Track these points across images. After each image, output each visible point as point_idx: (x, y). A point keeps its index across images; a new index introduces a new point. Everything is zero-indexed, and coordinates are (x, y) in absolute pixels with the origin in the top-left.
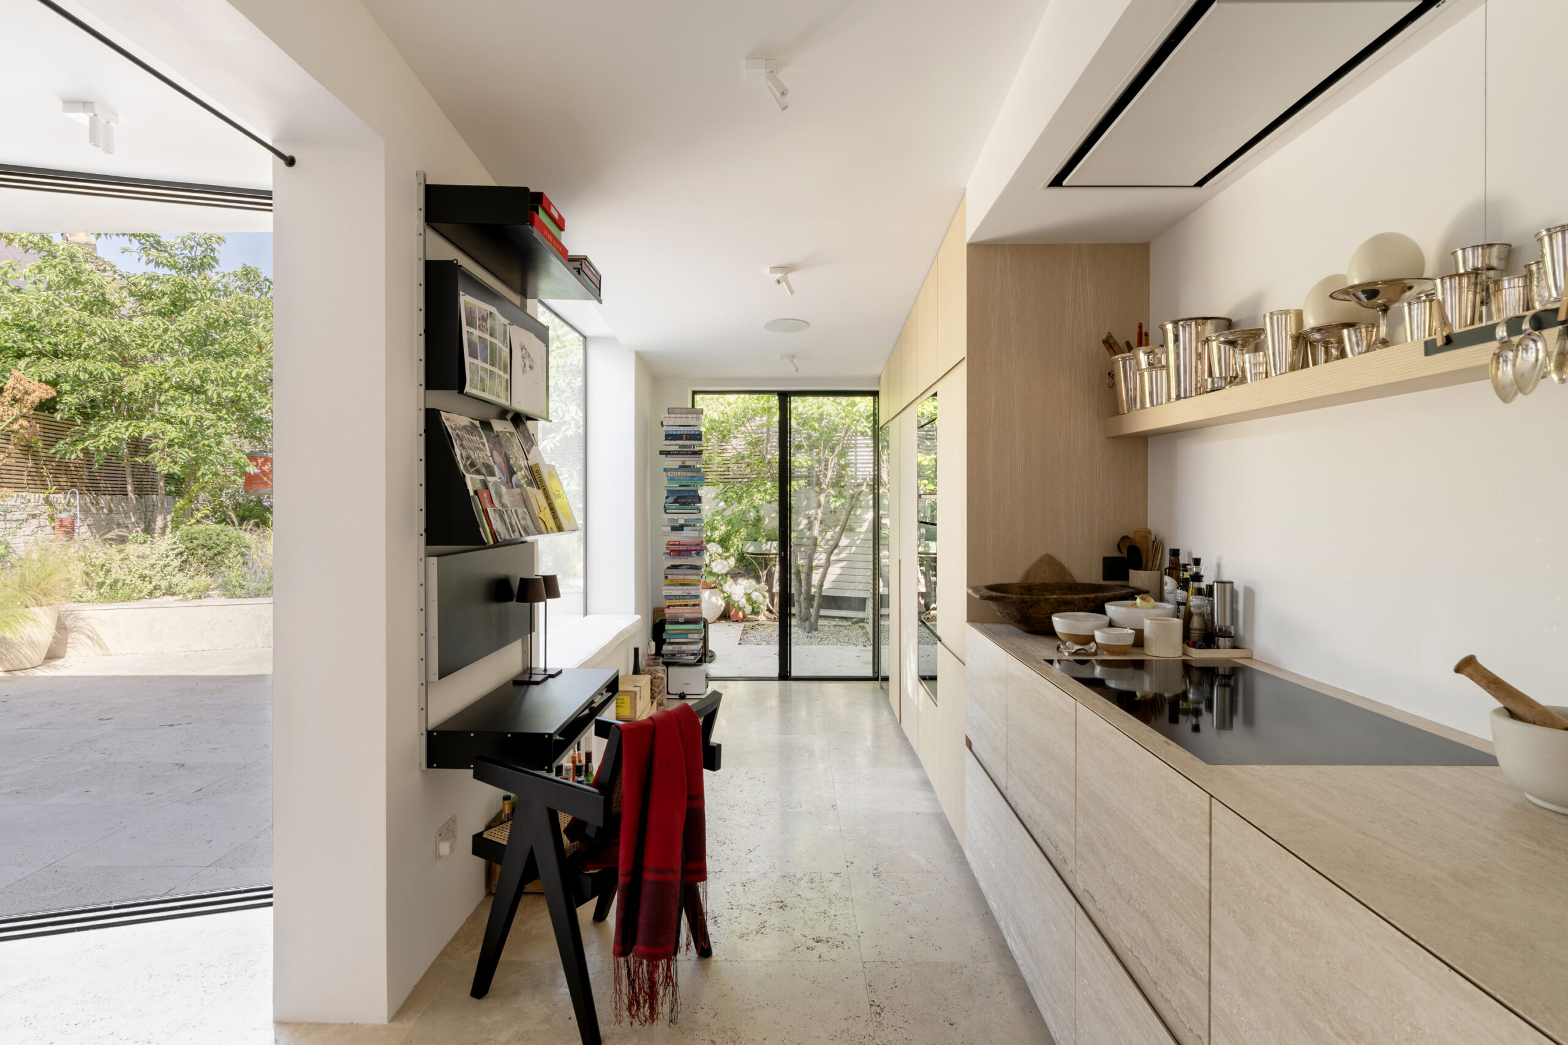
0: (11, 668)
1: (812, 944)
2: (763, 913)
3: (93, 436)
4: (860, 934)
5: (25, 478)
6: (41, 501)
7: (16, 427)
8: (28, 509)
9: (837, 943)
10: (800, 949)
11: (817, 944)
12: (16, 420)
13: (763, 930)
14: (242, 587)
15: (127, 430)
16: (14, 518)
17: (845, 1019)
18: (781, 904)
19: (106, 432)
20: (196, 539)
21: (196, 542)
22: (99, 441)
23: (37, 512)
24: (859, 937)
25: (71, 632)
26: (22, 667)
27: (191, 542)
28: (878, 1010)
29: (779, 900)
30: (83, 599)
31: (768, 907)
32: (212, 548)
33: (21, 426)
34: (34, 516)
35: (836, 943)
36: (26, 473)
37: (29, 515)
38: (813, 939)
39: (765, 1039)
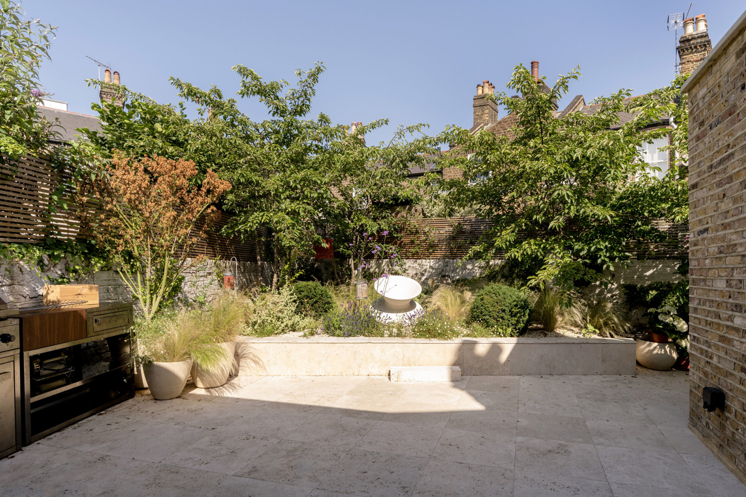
0: (209, 386)
3: (243, 223)
5: (205, 250)
6: (213, 265)
7: (209, 211)
8: (207, 269)
12: (209, 207)
14: (340, 328)
15: (262, 218)
16: (201, 275)
19: (251, 219)
20: (302, 291)
21: (303, 294)
22: (246, 225)
23: (211, 271)
25: (241, 358)
26: (215, 386)
27: (300, 294)
30: (245, 333)
32: (312, 298)
33: (213, 211)
34: (210, 274)
36: (205, 247)
37: (207, 273)
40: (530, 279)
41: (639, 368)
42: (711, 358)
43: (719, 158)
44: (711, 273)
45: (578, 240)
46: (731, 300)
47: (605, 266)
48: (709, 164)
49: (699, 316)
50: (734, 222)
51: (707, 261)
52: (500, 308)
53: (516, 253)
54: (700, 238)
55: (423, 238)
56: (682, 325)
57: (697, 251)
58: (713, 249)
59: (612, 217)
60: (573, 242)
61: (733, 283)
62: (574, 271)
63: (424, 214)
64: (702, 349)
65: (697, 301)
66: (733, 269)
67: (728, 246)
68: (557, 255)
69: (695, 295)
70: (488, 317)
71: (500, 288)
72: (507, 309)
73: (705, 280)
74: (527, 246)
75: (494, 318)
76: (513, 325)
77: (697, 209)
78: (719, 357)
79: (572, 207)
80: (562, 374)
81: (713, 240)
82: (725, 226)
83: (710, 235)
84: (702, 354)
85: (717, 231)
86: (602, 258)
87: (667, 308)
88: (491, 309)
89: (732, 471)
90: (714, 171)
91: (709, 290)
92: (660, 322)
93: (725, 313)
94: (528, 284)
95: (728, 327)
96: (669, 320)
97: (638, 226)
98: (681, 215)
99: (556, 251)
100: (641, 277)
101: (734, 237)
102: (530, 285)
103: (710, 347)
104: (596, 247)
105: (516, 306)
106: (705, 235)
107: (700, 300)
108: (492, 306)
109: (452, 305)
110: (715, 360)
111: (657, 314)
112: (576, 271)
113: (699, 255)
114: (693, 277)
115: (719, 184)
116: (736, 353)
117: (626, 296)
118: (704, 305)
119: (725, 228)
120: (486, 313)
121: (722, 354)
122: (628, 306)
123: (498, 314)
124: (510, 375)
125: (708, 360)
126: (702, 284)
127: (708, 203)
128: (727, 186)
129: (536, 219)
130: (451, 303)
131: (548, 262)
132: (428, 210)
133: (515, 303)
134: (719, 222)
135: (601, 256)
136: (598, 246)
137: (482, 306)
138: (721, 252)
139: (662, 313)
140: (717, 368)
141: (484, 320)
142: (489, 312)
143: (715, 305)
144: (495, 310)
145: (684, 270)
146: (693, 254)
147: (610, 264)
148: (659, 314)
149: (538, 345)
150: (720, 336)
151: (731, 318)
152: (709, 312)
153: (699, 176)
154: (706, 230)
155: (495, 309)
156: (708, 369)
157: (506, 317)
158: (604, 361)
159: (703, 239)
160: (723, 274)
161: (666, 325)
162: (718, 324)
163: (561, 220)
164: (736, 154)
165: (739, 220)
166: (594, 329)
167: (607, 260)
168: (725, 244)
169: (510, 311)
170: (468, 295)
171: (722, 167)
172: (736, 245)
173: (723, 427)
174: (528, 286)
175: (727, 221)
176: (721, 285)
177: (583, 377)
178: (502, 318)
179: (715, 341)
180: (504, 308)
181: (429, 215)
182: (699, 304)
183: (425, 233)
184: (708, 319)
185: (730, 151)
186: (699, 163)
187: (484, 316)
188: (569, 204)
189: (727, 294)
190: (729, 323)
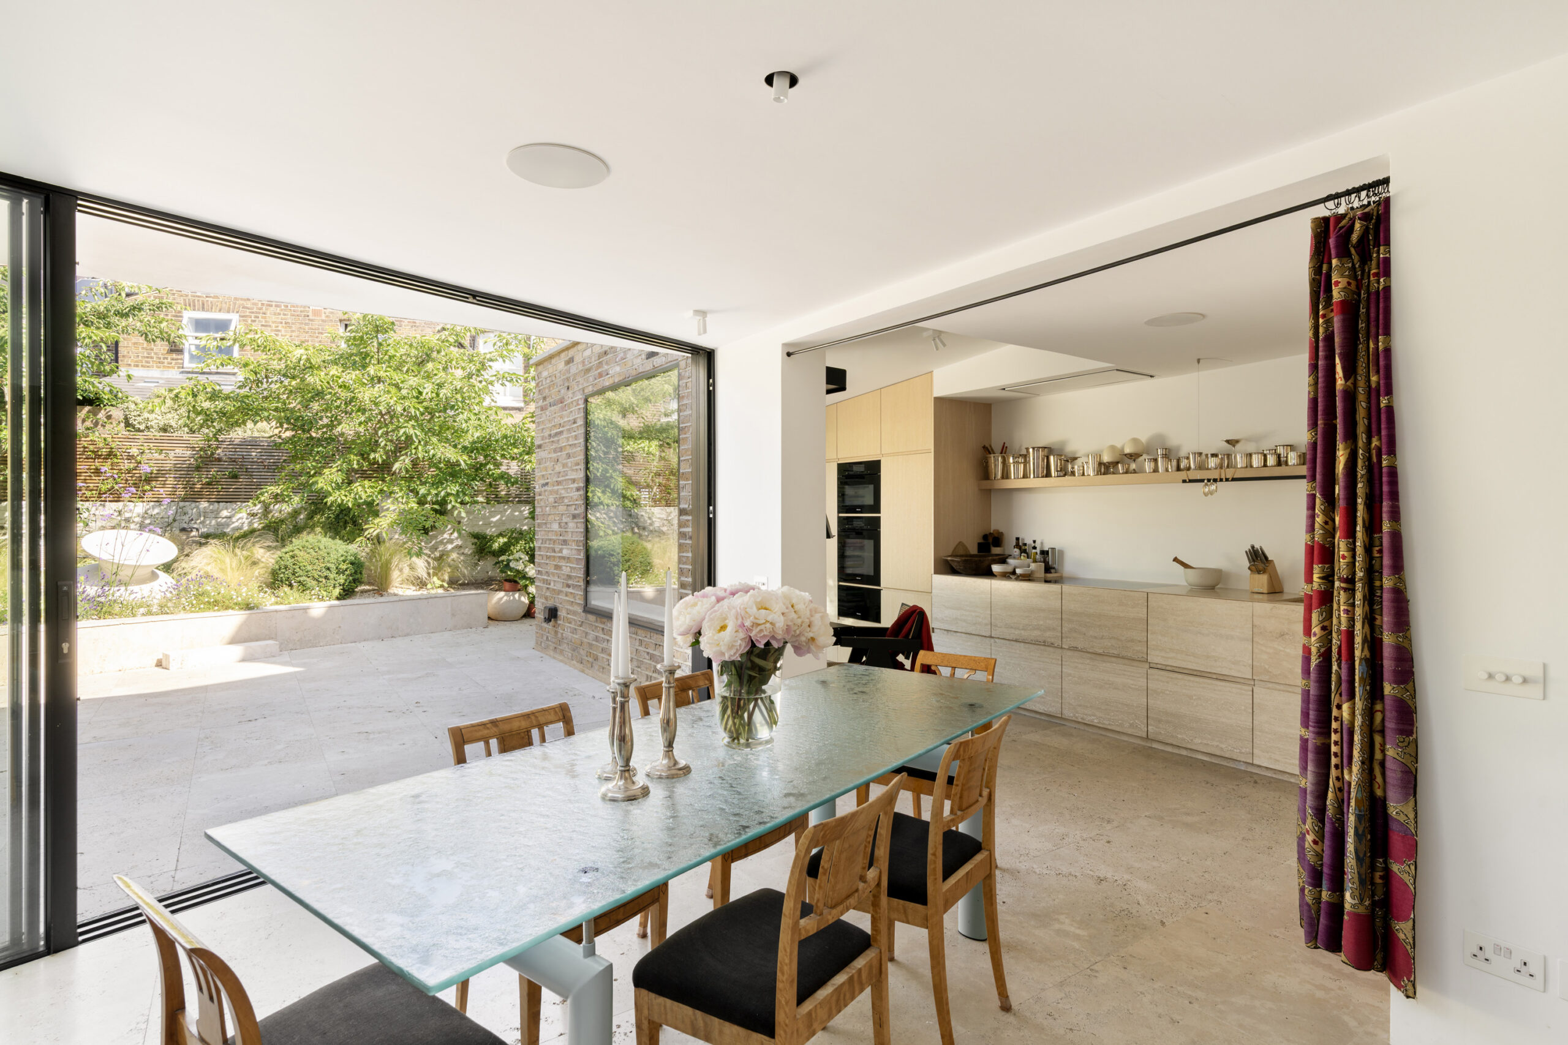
40: (367, 529)
41: (490, 622)
42: (550, 584)
43: (555, 431)
44: (550, 517)
45: (423, 484)
46: (561, 538)
47: (456, 512)
48: (548, 433)
49: (542, 553)
50: (563, 480)
51: (548, 509)
52: (324, 565)
53: (344, 498)
54: (543, 489)
55: (127, 465)
56: (531, 571)
57: (541, 500)
58: (551, 500)
59: (465, 461)
60: (417, 485)
61: (563, 524)
62: (423, 518)
63: (128, 424)
64: (544, 579)
65: (541, 541)
66: (562, 514)
67: (560, 498)
68: (400, 499)
69: (540, 537)
70: (304, 578)
71: (319, 541)
72: (332, 566)
73: (546, 523)
74: (360, 489)
75: (314, 579)
76: (340, 585)
77: (541, 466)
78: (555, 581)
79: (420, 447)
80: (407, 635)
81: (551, 492)
82: (558, 483)
83: (549, 489)
84: (544, 583)
85: (554, 486)
86: (453, 503)
87: (517, 556)
88: (309, 568)
89: (561, 661)
90: (552, 439)
91: (549, 531)
92: (511, 569)
93: (557, 547)
94: (366, 534)
95: (559, 557)
96: (520, 567)
97: (490, 470)
98: (530, 464)
99: (398, 496)
100: (488, 524)
101: (563, 492)
102: (369, 536)
103: (549, 576)
104: (446, 492)
105: (344, 561)
106: (546, 488)
107: (543, 540)
108: (311, 563)
109: (232, 569)
110: (552, 586)
111: (509, 561)
112: (425, 518)
113: (542, 504)
114: (538, 521)
115: (555, 451)
116: (564, 574)
117: (474, 546)
118: (545, 543)
119: (558, 485)
120: (301, 573)
121: (556, 579)
122: (477, 557)
123: (320, 573)
124: (341, 643)
125: (548, 586)
126: (544, 527)
127: (548, 463)
128: (559, 454)
129: (374, 459)
130: (231, 565)
131: (389, 508)
132: (139, 419)
133: (343, 558)
134: (555, 479)
135: (451, 501)
136: (449, 491)
137: (294, 564)
138: (555, 502)
139: (514, 560)
140: (554, 590)
141: (300, 582)
142: (307, 572)
143: (552, 542)
144: (315, 570)
145: (533, 515)
146: (538, 503)
147: (462, 510)
148: (511, 560)
149: (378, 605)
150: (556, 565)
151: (561, 551)
152: (549, 548)
153: (543, 440)
154: (547, 484)
155: (315, 568)
156: (548, 594)
157: (332, 576)
158: (453, 615)
159: (545, 491)
160: (557, 518)
161: (518, 571)
162: (554, 557)
163: (407, 461)
164: (565, 433)
165: (565, 480)
166: (441, 583)
167: (458, 505)
168: (558, 496)
169: (337, 568)
170: (259, 552)
171: (556, 439)
172: (564, 497)
173: (556, 632)
174: (365, 537)
175: (559, 479)
176: (555, 527)
177: (432, 635)
178: (326, 578)
179: (553, 570)
180: (329, 565)
181: (142, 427)
182: (542, 543)
183: (130, 457)
184: (548, 554)
185: (561, 429)
186: (543, 429)
187: (298, 577)
188: (416, 444)
189: (559, 533)
190: (560, 555)
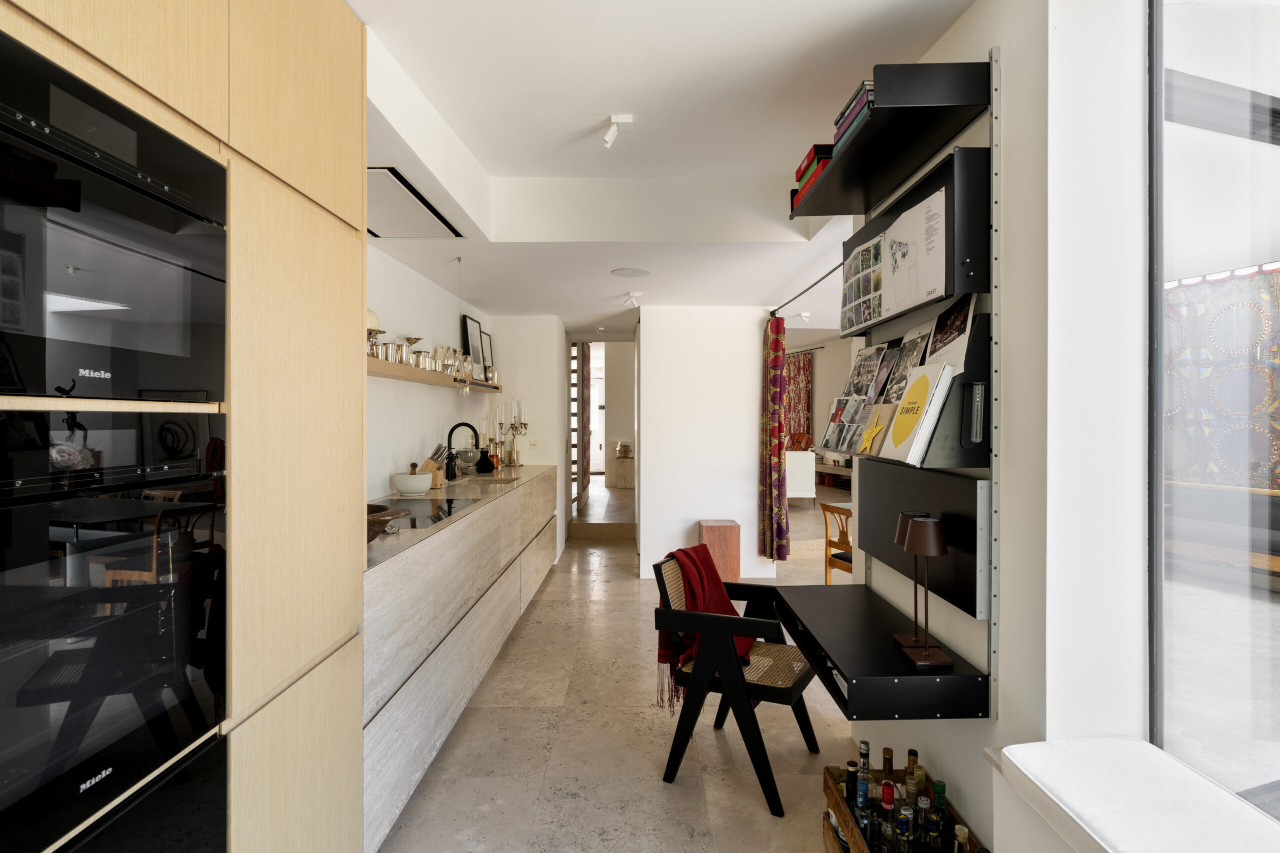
1: (582, 793)
2: (623, 824)
4: (537, 802)
9: (559, 793)
10: (591, 787)
11: (577, 791)
13: (623, 805)
17: (570, 741)
18: (604, 837)
24: (538, 799)
28: (547, 746)
29: (606, 843)
31: (618, 833)
35: (561, 793)
38: (579, 796)
39: (621, 731)
